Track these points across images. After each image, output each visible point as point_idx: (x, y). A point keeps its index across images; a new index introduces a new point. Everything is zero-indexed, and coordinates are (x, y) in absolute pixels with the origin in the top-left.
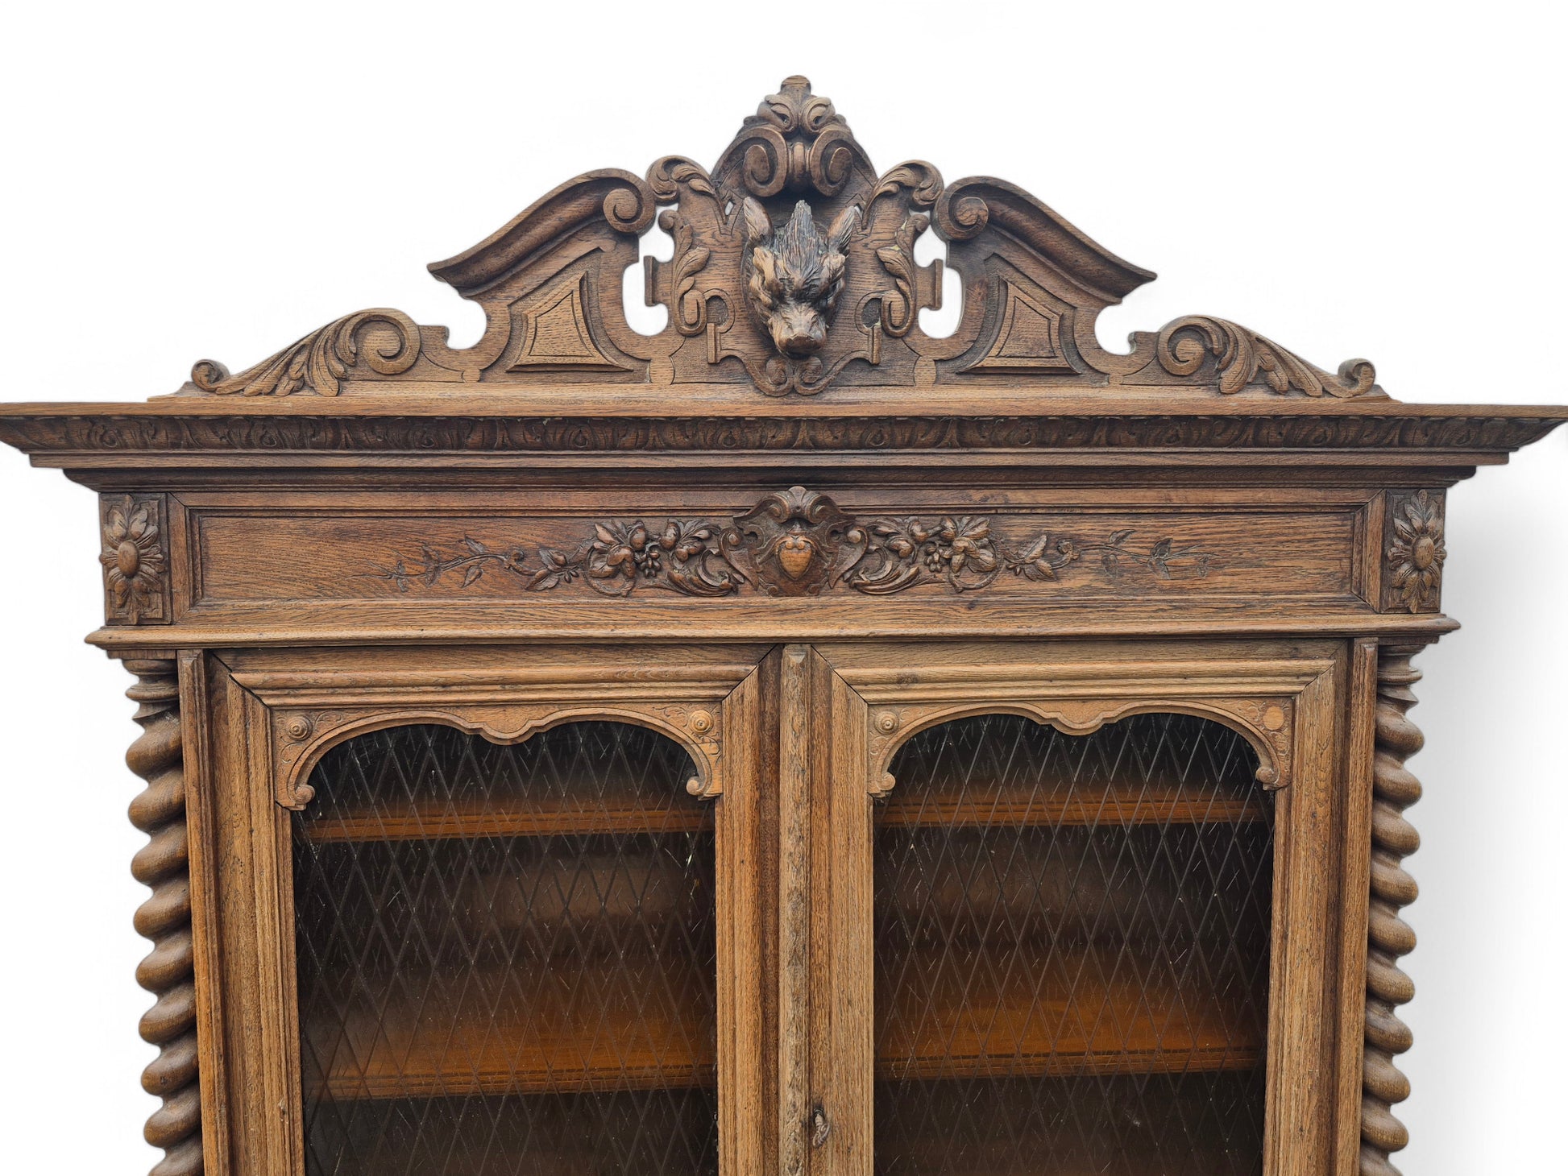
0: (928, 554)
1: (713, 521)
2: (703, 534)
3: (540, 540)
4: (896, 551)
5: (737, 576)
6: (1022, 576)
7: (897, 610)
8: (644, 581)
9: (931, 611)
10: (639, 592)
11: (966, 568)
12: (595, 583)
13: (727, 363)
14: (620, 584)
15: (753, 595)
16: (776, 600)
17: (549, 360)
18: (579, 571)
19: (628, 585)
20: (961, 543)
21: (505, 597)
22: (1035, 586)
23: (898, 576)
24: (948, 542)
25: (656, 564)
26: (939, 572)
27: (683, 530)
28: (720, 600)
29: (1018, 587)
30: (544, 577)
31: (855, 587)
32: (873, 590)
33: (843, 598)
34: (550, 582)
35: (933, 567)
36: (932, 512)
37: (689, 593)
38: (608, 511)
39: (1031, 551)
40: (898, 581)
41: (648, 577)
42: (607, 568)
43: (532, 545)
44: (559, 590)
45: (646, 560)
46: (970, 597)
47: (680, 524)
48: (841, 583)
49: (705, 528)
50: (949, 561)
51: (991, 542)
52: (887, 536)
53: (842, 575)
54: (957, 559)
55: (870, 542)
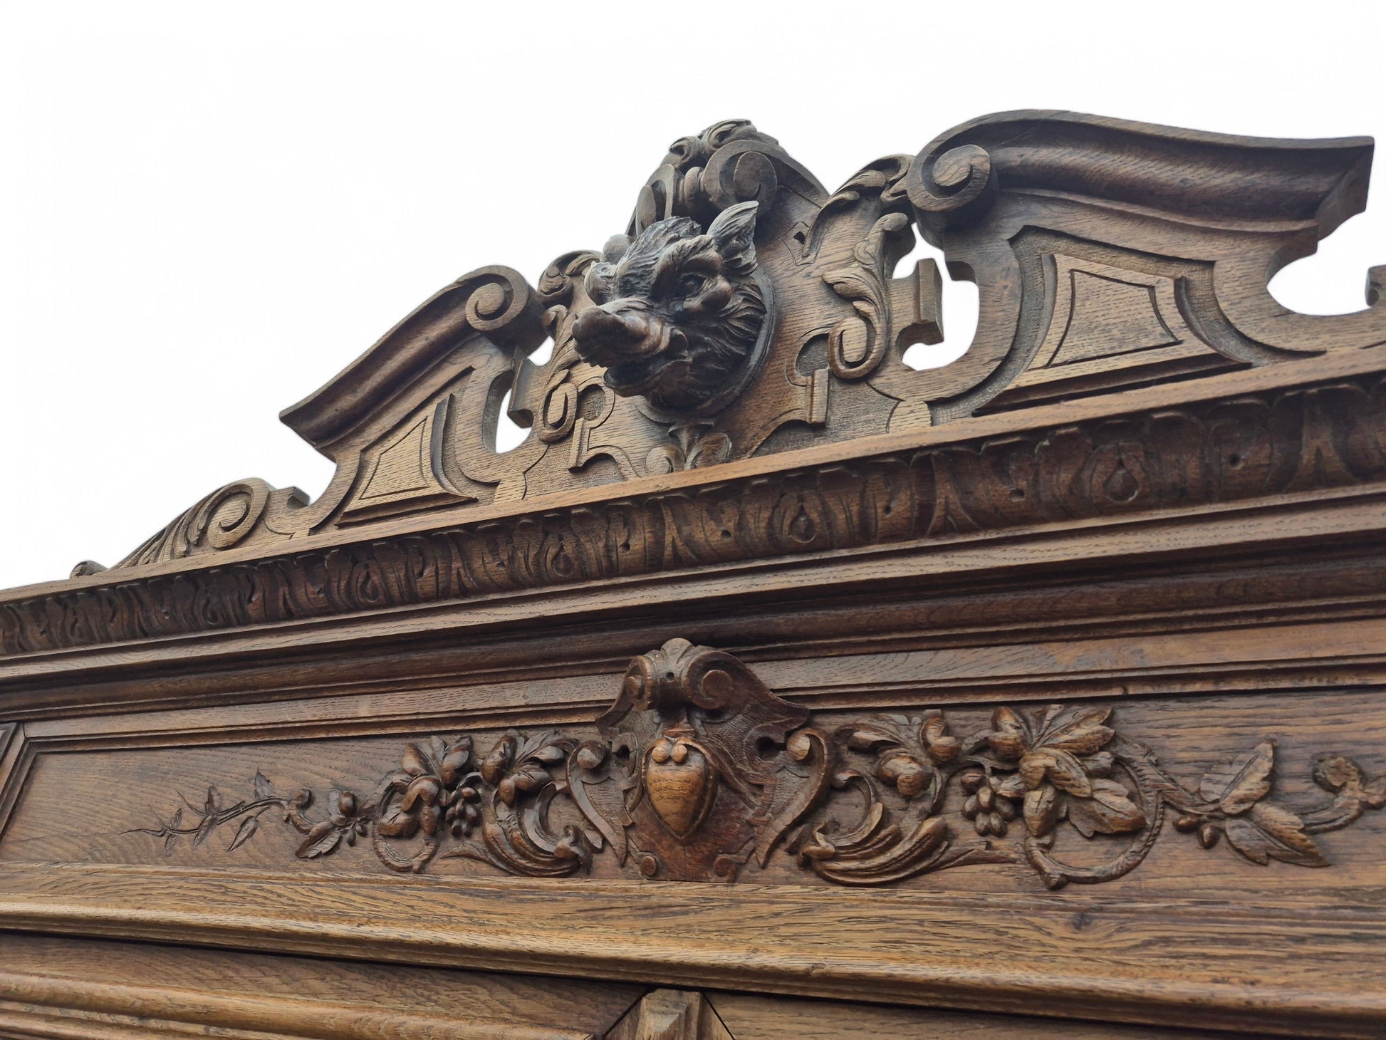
0: (971, 790)
1: (572, 734)
2: (549, 753)
3: (337, 774)
4: (891, 782)
5: (591, 836)
6: (1222, 849)
7: (892, 919)
8: (452, 845)
9: (974, 926)
10: (438, 864)
11: (1067, 826)
12: (383, 846)
13: (596, 468)
14: (415, 849)
15: (616, 877)
16: (651, 887)
17: (379, 501)
18: (370, 826)
19: (428, 850)
20: (1038, 761)
21: (266, 867)
22: (1272, 877)
23: (897, 838)
24: (1010, 761)
25: (471, 811)
26: (1001, 834)
27: (523, 749)
28: (554, 883)
29: (1216, 881)
30: (323, 834)
31: (807, 863)
32: (845, 872)
33: (782, 889)
34: (325, 846)
35: (982, 821)
36: (971, 699)
37: (513, 869)
38: (427, 722)
39: (1235, 783)
40: (898, 851)
41: (457, 834)
42: (402, 818)
43: (326, 783)
44: (335, 859)
45: (454, 802)
46: (1085, 897)
47: (520, 740)
48: (781, 855)
49: (555, 745)
50: (1017, 802)
51: (1119, 761)
52: (873, 750)
53: (782, 838)
54: (1036, 801)
55: (839, 763)
